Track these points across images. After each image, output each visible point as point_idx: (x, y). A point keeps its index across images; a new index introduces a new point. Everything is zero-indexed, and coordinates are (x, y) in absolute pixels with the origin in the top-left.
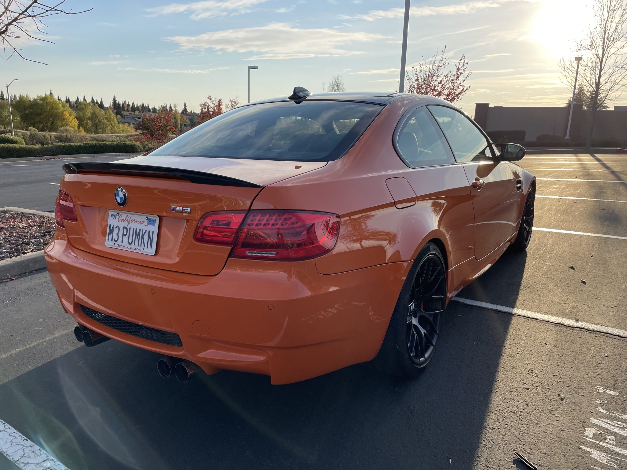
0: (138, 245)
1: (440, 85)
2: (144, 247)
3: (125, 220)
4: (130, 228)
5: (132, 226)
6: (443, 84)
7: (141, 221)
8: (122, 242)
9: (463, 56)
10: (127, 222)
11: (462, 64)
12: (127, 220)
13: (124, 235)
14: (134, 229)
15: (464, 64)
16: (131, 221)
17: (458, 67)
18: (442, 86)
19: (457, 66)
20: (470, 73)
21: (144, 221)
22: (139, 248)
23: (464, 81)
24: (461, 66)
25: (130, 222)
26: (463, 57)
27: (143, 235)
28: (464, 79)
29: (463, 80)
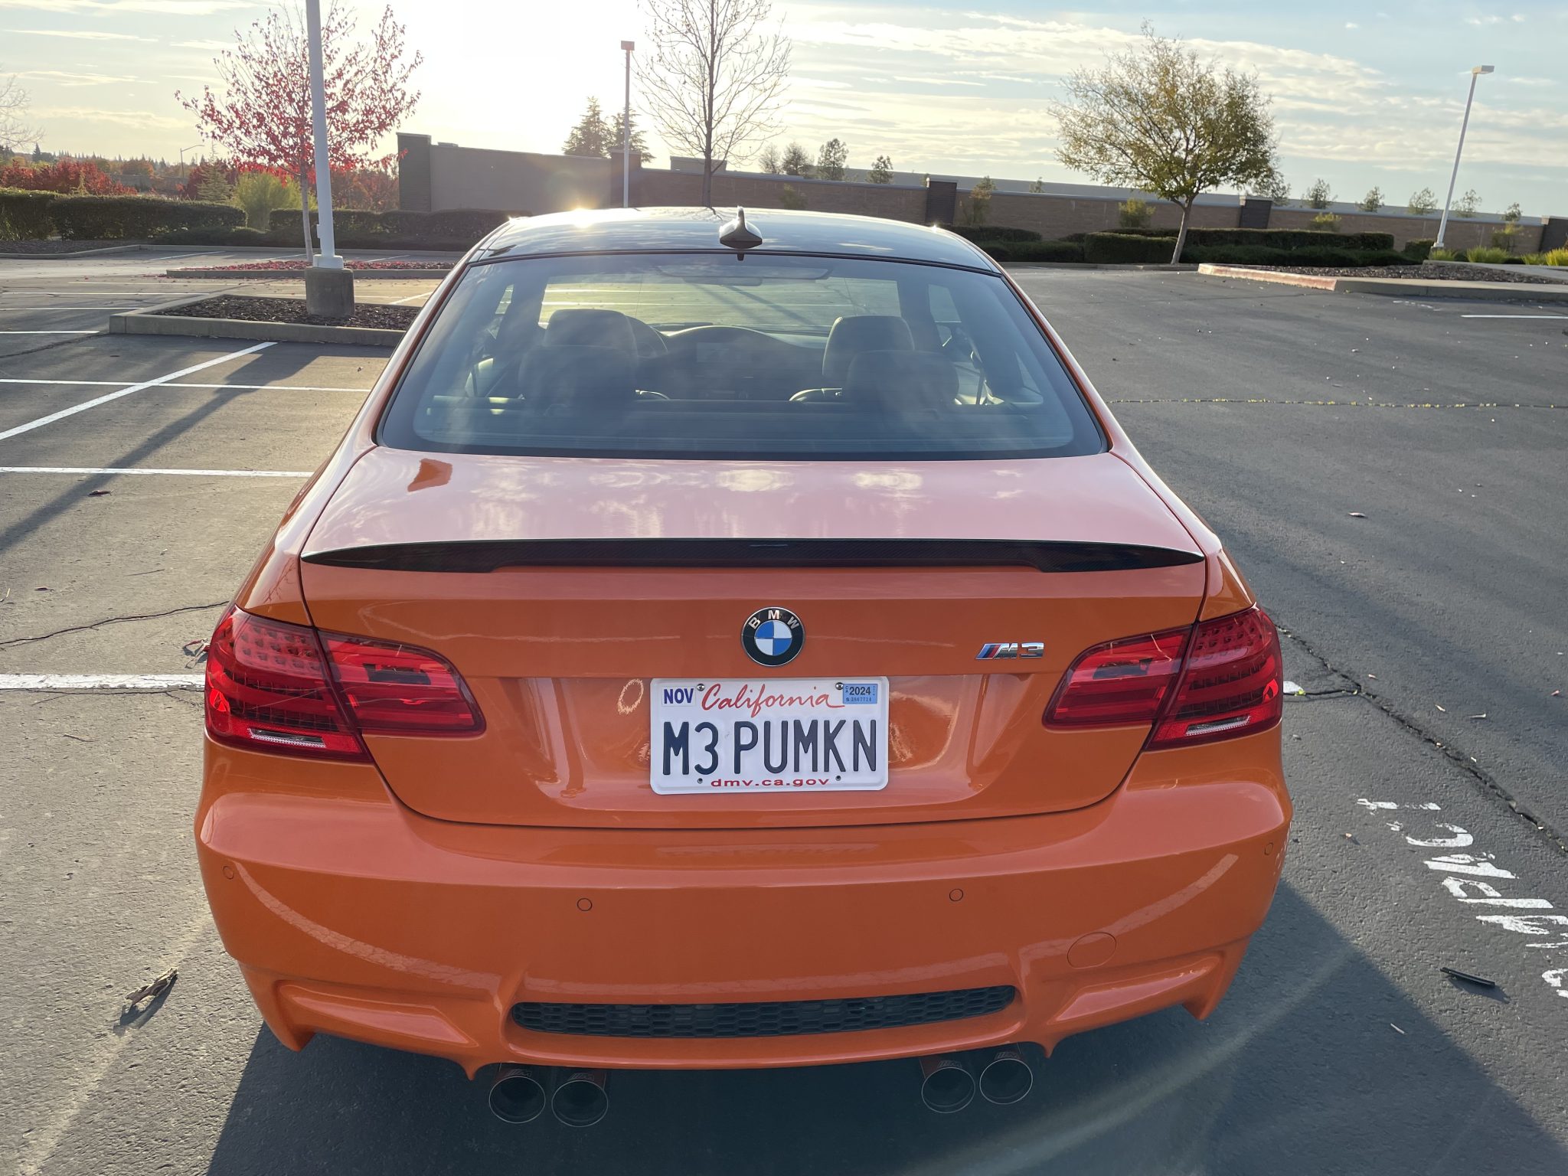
0: (815, 769)
1: (340, 83)
2: (842, 769)
3: (738, 700)
4: (767, 725)
5: (775, 715)
6: (347, 82)
7: (811, 697)
8: (737, 770)
9: (388, 9)
10: (749, 706)
11: (391, 31)
12: (748, 700)
13: (739, 748)
14: (785, 725)
15: (394, 32)
16: (767, 700)
17: (382, 38)
18: (345, 85)
19: (376, 36)
20: (420, 60)
21: (826, 697)
22: (816, 776)
23: (404, 79)
24: (388, 37)
25: (763, 705)
26: (389, 13)
27: (830, 739)
28: (404, 72)
29: (402, 75)
